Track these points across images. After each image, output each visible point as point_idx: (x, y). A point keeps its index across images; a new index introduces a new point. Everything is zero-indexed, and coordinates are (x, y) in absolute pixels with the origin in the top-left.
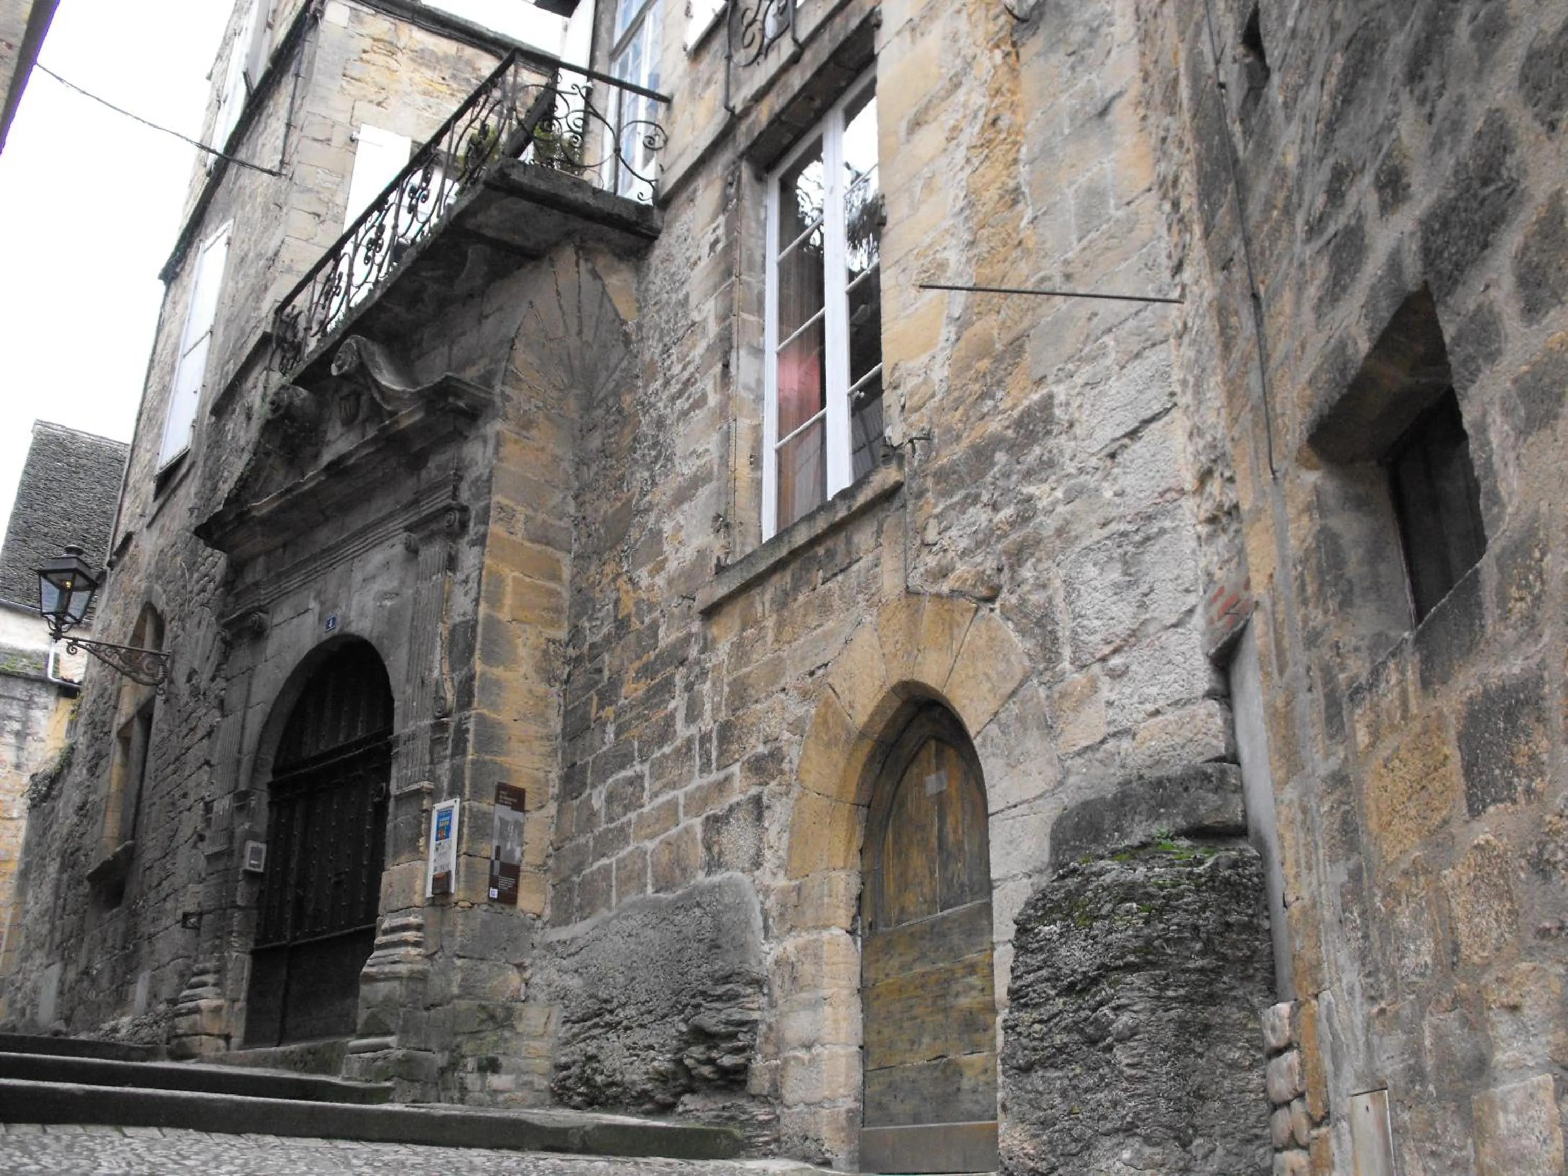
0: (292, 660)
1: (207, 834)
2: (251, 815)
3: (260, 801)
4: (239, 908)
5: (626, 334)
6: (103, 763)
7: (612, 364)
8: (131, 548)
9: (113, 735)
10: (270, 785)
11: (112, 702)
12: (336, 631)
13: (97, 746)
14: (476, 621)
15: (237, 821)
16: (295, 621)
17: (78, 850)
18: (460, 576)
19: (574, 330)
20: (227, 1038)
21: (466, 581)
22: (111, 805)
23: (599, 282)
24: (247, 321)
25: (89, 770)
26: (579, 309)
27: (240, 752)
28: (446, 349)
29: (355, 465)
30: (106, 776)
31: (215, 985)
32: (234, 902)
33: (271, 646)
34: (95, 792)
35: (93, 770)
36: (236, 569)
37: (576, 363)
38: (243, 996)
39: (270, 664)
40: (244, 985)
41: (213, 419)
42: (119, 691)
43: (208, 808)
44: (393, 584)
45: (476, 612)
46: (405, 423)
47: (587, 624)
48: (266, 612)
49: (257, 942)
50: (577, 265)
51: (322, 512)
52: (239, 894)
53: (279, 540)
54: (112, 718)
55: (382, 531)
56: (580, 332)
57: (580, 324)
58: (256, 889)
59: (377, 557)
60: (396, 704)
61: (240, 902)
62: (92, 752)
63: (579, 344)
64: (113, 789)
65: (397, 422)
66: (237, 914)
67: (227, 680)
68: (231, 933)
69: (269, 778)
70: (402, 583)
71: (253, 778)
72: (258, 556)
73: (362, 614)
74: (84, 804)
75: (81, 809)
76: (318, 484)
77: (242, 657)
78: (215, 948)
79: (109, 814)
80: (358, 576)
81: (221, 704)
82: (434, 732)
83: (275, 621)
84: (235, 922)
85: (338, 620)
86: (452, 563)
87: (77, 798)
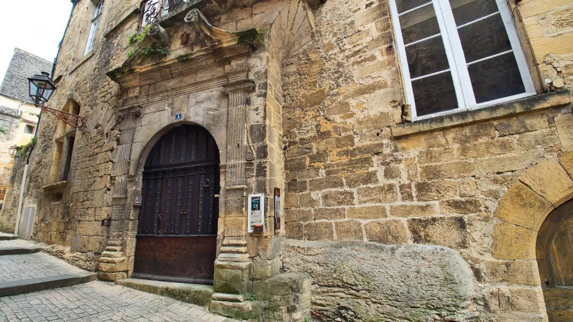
0: (157, 127)
1: (112, 188)
2: (136, 184)
3: (140, 179)
4: (131, 220)
5: (313, 33)
6: (49, 149)
7: (303, 43)
8: (61, 81)
9: (54, 141)
10: (143, 172)
11: (53, 130)
12: (182, 119)
13: (46, 143)
14: (265, 126)
15: (129, 186)
16: (157, 113)
17: (38, 177)
18: (252, 107)
19: (289, 28)
20: (127, 272)
21: (257, 109)
22: (53, 164)
23: (305, 12)
24: (123, 8)
25: (42, 151)
26: (294, 20)
27: (130, 159)
28: (234, 24)
29: (194, 59)
30: (50, 154)
31: (121, 251)
32: (129, 218)
33: (145, 120)
34: (45, 158)
35: (44, 151)
36: (123, 91)
37: (286, 41)
38: (133, 254)
39: (144, 128)
40: (134, 250)
41: (105, 39)
42: (56, 126)
43: (112, 179)
44: (214, 106)
45: (264, 122)
46: (225, 45)
47: (297, 131)
48: (141, 108)
49: (138, 233)
50: (299, 3)
51: (172, 74)
52: (131, 215)
53: (148, 82)
54: (53, 135)
55: (205, 85)
56: (291, 29)
57: (292, 26)
58: (138, 212)
59: (203, 95)
60: (220, 152)
61: (131, 218)
62: (43, 145)
63: (289, 33)
64: (54, 159)
65: (221, 44)
66: (131, 223)
67: (120, 131)
68: (128, 230)
69: (143, 170)
70: (219, 106)
71: (136, 170)
72: (135, 87)
73: (197, 115)
74: (40, 162)
75: (39, 163)
76: (173, 63)
77: (128, 124)
78: (119, 236)
79: (52, 167)
80: (193, 101)
81: (118, 140)
82: (246, 166)
83: (145, 112)
84: (130, 226)
85: (183, 115)
86: (248, 102)
87: (37, 159)
